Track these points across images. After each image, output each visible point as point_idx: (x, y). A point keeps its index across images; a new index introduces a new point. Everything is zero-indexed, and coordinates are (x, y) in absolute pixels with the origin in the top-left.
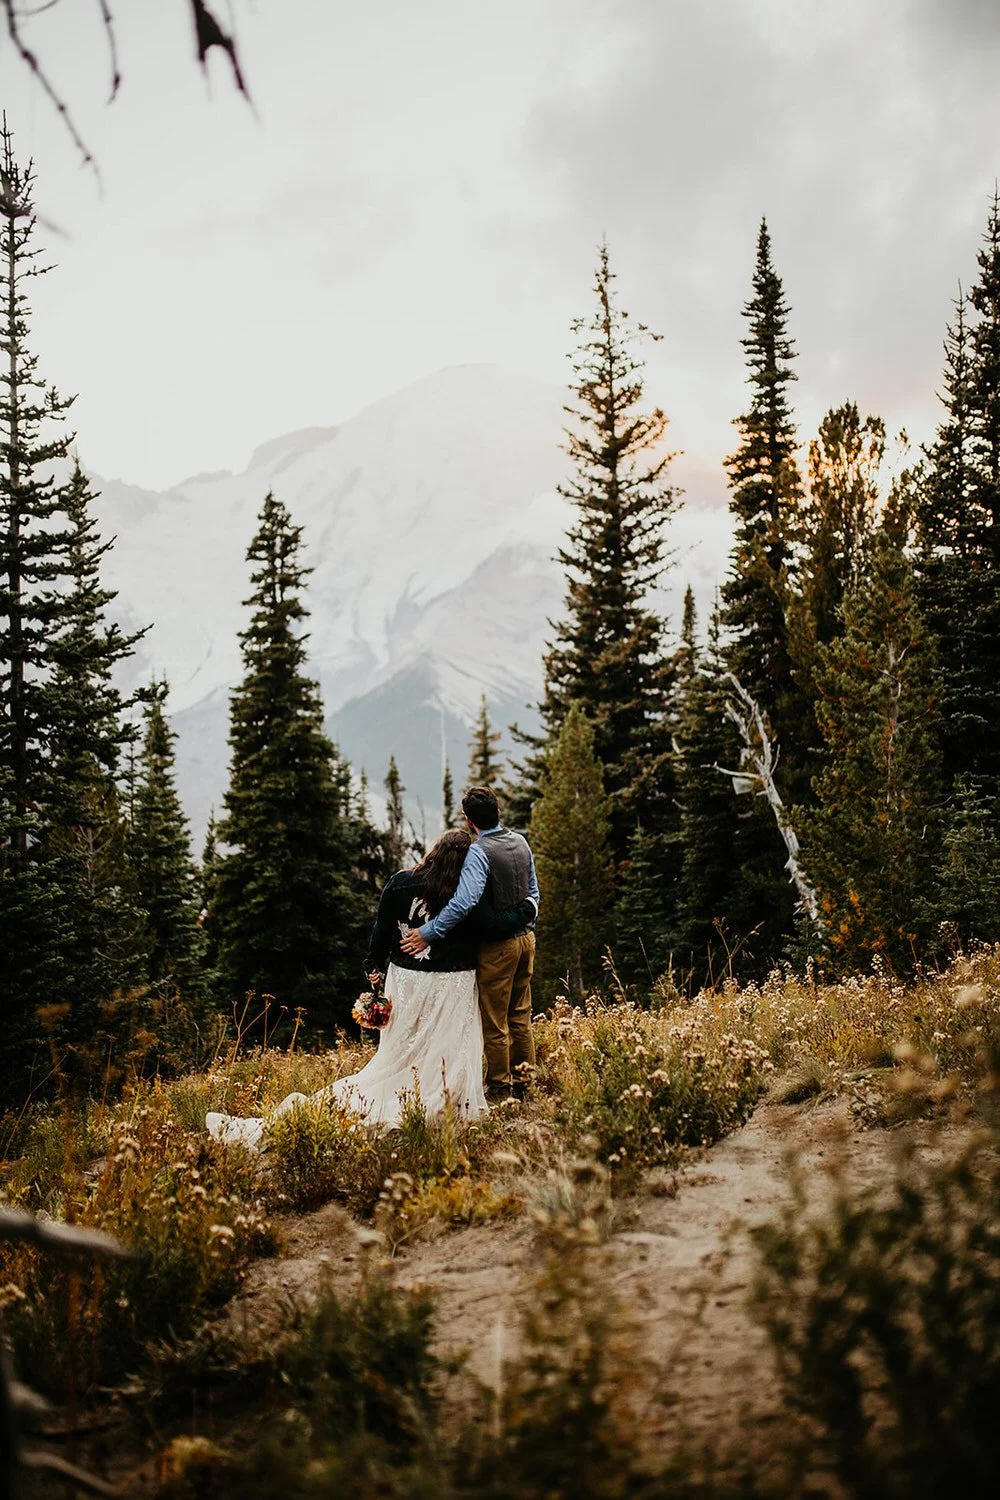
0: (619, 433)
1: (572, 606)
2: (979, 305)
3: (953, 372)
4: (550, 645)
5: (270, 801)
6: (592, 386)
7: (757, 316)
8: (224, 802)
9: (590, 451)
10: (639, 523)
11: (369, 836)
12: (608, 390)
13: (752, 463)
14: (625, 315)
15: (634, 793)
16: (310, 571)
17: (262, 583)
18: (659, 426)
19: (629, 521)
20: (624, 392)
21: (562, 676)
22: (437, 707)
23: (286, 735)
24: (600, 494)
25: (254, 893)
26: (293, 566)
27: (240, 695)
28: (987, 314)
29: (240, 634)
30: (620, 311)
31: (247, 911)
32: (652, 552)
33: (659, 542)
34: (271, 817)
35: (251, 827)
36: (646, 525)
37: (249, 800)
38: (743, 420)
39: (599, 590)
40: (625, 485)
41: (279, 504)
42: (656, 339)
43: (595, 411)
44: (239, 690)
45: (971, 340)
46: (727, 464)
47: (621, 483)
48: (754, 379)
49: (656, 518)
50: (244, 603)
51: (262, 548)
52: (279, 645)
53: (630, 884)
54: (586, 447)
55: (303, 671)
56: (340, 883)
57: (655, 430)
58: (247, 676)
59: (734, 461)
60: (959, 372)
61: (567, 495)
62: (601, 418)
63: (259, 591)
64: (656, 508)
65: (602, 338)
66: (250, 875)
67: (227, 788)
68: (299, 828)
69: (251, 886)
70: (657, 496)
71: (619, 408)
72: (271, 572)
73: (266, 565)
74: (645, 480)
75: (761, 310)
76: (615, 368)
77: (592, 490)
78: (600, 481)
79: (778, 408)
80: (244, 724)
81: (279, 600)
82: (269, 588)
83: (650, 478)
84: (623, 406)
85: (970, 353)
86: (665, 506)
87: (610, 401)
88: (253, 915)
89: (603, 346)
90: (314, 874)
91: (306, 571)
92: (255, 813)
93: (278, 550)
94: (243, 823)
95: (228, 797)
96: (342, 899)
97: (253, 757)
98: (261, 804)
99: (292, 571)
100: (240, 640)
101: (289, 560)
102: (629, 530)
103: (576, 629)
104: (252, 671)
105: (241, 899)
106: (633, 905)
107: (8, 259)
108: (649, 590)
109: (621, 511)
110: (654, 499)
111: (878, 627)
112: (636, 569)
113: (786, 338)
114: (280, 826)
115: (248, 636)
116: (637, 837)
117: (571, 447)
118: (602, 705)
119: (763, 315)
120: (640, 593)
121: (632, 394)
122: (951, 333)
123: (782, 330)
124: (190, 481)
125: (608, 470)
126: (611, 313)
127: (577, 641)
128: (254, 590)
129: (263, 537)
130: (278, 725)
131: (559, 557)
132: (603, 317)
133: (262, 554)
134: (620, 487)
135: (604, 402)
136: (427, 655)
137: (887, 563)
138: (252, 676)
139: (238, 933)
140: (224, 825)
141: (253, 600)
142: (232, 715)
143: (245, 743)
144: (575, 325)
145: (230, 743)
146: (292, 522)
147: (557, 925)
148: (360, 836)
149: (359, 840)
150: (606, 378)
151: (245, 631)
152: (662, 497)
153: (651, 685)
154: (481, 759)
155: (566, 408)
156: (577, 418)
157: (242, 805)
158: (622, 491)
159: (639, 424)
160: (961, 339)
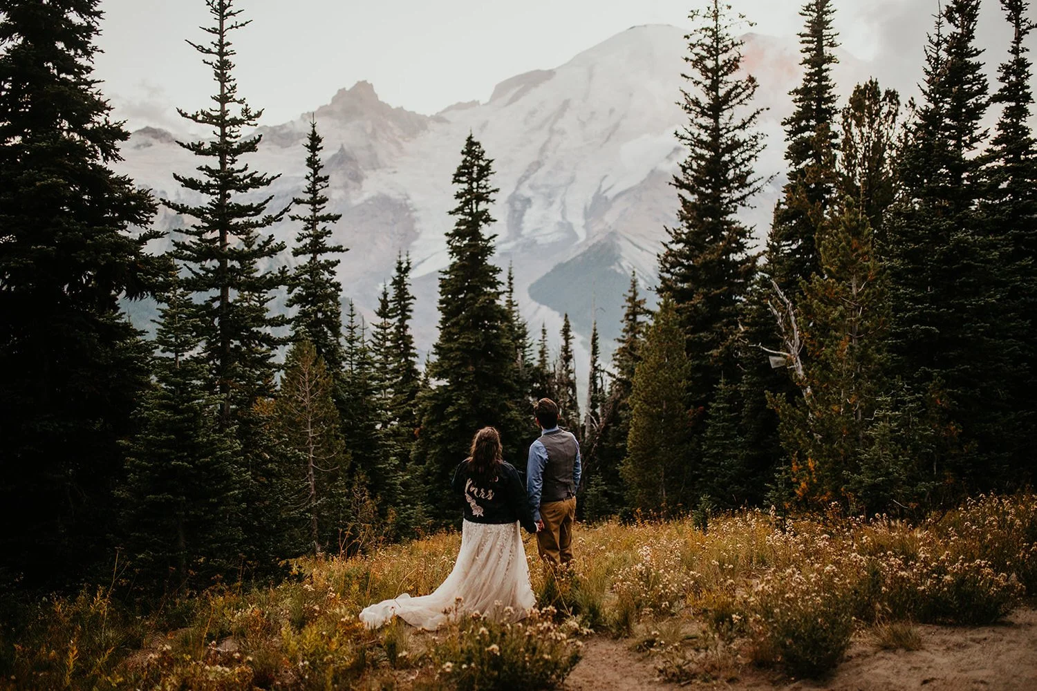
0: (722, 93)
1: (683, 218)
2: (951, 19)
3: (930, 69)
4: (665, 245)
5: (464, 351)
6: (702, 58)
7: (810, 15)
8: (433, 350)
9: (700, 106)
10: (733, 159)
11: (540, 374)
12: (714, 62)
13: (803, 123)
14: (730, 7)
15: (721, 353)
16: (496, 190)
17: (464, 199)
18: (751, 89)
19: (727, 158)
20: (726, 64)
21: (674, 267)
22: (619, 270)
23: (477, 305)
24: (705, 137)
25: (452, 414)
26: (485, 187)
27: (447, 277)
28: (956, 26)
29: (447, 234)
30: (725, 4)
31: (447, 426)
32: (742, 180)
33: (748, 173)
34: (464, 363)
35: (451, 368)
36: (739, 160)
37: (451, 350)
38: (796, 92)
39: (702, 207)
40: (725, 131)
41: (478, 144)
42: (751, 25)
43: (704, 77)
44: (446, 273)
45: (945, 46)
46: (783, 124)
47: (721, 130)
48: (805, 62)
49: (745, 156)
50: (451, 213)
51: (463, 174)
52: (473, 243)
53: (714, 418)
54: (697, 103)
55: (490, 261)
56: (512, 409)
57: (748, 92)
58: (451, 263)
59: (789, 123)
60: (935, 69)
61: (682, 138)
62: (708, 82)
63: (461, 205)
64: (745, 148)
65: (712, 25)
66: (449, 401)
67: (437, 340)
68: (484, 370)
69: (450, 409)
70: (747, 140)
71: (722, 75)
72: (470, 191)
73: (466, 186)
74: (739, 128)
75: (814, 11)
76: (720, 46)
77: (699, 134)
78: (706, 128)
79: (823, 83)
80: (450, 296)
81: (475, 211)
82: (467, 203)
83: (743, 126)
84: (726, 74)
85: (944, 55)
86: (753, 146)
87: (715, 70)
88: (451, 430)
89: (712, 30)
90: (494, 402)
91: (493, 191)
92: (454, 359)
93: (475, 176)
94: (446, 365)
95: (436, 346)
96: (512, 420)
97: (454, 320)
98: (458, 353)
99: (484, 191)
100: (447, 238)
101: (483, 182)
102: (726, 164)
103: (685, 234)
104: (455, 259)
105: (443, 418)
106: (715, 434)
107: (218, 17)
108: (740, 207)
109: (720, 150)
110: (745, 141)
111: (844, 266)
112: (729, 192)
113: (832, 32)
114: (471, 368)
115: (452, 236)
116: (721, 386)
117: (685, 103)
118: (701, 290)
119: (815, 15)
120: (733, 209)
121: (733, 65)
122: (931, 41)
123: (829, 26)
124: (450, 108)
125: (712, 121)
126: (719, 6)
127: (686, 242)
128: (457, 203)
129: (464, 167)
130: (471, 298)
131: (674, 182)
132: (712, 8)
133: (464, 179)
134: (721, 132)
135: (711, 70)
136: (613, 234)
137: (851, 220)
138: (455, 263)
139: (441, 441)
140: (435, 366)
141: (457, 210)
142: (440, 289)
143: (450, 309)
144: (691, 14)
145: (440, 309)
146: (486, 156)
147: (648, 451)
148: (531, 374)
149: (530, 377)
150: (713, 52)
151: (451, 232)
152: (750, 140)
153: (738, 275)
154: (631, 317)
155: (683, 75)
156: (691, 81)
157: (446, 354)
158: (722, 136)
159: (736, 87)
160: (938, 44)
